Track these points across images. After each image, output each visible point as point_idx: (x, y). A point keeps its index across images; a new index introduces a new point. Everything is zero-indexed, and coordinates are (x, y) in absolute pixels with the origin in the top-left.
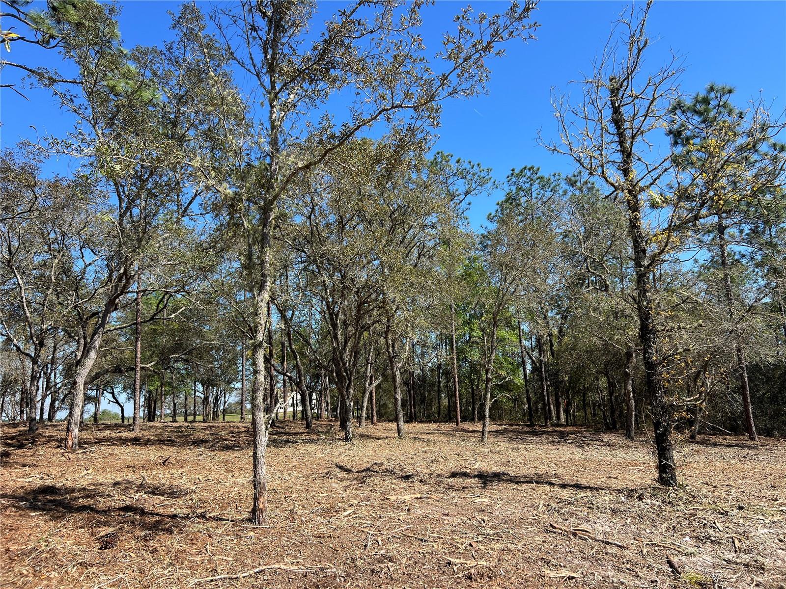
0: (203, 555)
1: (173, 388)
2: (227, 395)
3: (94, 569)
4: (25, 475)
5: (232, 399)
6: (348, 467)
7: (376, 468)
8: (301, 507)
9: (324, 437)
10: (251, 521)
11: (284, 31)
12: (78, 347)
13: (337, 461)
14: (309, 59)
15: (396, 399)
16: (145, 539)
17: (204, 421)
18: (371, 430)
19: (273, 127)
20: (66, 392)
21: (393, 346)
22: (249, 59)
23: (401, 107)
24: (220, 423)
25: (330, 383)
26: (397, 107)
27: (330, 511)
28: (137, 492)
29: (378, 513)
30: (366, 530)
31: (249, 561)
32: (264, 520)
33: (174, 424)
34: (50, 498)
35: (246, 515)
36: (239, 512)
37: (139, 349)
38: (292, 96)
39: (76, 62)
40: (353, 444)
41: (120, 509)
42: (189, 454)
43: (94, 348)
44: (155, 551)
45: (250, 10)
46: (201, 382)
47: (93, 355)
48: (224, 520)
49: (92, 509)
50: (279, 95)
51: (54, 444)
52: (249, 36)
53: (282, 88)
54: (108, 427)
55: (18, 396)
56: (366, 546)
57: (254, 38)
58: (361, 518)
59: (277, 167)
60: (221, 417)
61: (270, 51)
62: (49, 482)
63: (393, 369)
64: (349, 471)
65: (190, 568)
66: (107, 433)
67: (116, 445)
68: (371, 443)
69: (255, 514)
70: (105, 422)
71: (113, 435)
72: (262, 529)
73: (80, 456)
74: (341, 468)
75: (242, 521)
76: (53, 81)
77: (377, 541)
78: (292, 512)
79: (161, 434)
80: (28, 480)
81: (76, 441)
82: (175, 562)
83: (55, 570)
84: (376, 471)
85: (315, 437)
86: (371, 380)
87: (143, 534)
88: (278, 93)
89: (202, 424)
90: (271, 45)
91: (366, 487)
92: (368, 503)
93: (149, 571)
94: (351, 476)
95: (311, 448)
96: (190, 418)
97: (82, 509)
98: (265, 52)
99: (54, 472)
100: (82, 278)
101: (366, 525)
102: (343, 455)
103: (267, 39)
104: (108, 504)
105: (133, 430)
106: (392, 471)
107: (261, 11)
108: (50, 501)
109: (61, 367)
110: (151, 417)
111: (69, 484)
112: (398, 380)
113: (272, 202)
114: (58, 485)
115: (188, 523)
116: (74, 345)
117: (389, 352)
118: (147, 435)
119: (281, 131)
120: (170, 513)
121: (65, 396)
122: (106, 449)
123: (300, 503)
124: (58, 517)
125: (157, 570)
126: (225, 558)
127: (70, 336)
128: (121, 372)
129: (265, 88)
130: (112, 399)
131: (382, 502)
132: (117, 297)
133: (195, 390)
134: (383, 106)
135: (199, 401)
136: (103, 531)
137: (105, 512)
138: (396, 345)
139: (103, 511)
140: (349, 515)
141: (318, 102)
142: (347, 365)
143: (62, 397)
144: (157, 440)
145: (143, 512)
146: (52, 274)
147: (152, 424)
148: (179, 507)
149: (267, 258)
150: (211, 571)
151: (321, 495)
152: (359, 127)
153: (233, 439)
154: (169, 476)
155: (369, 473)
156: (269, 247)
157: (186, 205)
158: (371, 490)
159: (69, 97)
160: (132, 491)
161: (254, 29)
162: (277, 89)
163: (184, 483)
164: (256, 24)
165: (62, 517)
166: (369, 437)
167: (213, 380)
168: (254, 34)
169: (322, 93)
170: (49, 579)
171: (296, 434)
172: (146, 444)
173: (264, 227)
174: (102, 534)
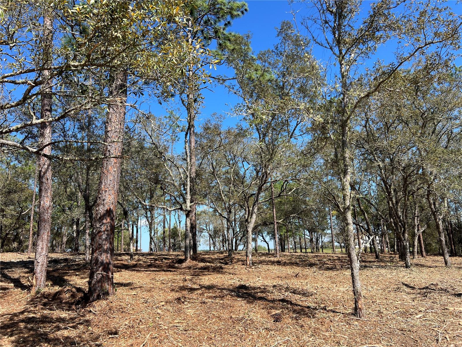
0: (330, 332)
1: (293, 234)
2: (323, 237)
3: (273, 332)
4: (231, 279)
5: (326, 239)
6: (412, 286)
7: (433, 287)
8: (384, 309)
9: (389, 264)
10: (355, 315)
11: (345, 17)
12: (246, 212)
13: (403, 280)
14: (362, 30)
15: (441, 241)
16: (296, 318)
17: (312, 252)
18: (422, 261)
19: (343, 77)
20: (241, 236)
21: (434, 204)
22: (325, 40)
23: (432, 43)
24: (320, 253)
25: (387, 229)
26: (429, 44)
27: (405, 314)
28: (286, 291)
29: (442, 318)
30: (435, 329)
31: (359, 340)
32: (363, 315)
33: (296, 254)
34: (245, 291)
35: (350, 311)
36: (345, 309)
37: (275, 212)
38: (353, 55)
39: (234, 68)
40: (412, 270)
41: (280, 300)
42: (308, 271)
43: (254, 212)
44: (302, 326)
45: (323, 12)
46: (308, 230)
47: (254, 216)
48: (338, 312)
49: (266, 299)
50: (345, 57)
51: (240, 263)
52: (324, 27)
53: (346, 52)
54: (263, 255)
55: (221, 238)
56: (437, 340)
57: (327, 28)
58: (430, 320)
59: (348, 100)
60: (321, 250)
61: (337, 33)
62: (243, 283)
63: (436, 219)
64: (413, 288)
65: (324, 339)
66: (263, 258)
67: (269, 264)
68: (425, 270)
69: (356, 311)
70: (261, 252)
71: (267, 259)
72: (362, 321)
73: (254, 270)
74: (406, 285)
75: (349, 314)
76: (224, 81)
77: (446, 338)
78: (379, 312)
79: (290, 260)
80: (233, 281)
81: (251, 262)
82: (315, 334)
83: (254, 330)
84: (433, 289)
85: (383, 264)
86: (418, 228)
87: (295, 316)
88: (344, 55)
89: (311, 254)
90: (337, 29)
91: (428, 300)
92: (433, 311)
93: (302, 337)
94: (414, 291)
95: (383, 271)
96: (304, 250)
97: (261, 298)
98: (334, 34)
99: (244, 277)
100: (244, 177)
101: (434, 326)
102: (406, 277)
103: (334, 26)
104: (273, 297)
105: (276, 256)
106: (446, 290)
107: (329, 10)
108: (245, 293)
109: (238, 223)
110: (283, 250)
111: (252, 285)
112: (441, 228)
113: (346, 121)
114: (247, 285)
115: (317, 312)
116: (243, 211)
117: (431, 209)
118: (284, 259)
119: (348, 78)
120: (305, 305)
121: (241, 238)
122: (265, 267)
123: (383, 306)
124: (251, 302)
125: (305, 338)
126: (343, 336)
127: (242, 207)
128: (267, 225)
129: (335, 54)
130: (263, 240)
131: (443, 311)
132: (263, 185)
133: (304, 234)
134: (418, 46)
135: (307, 241)
136: (274, 312)
137: (272, 301)
138: (437, 203)
139: (271, 301)
140: (420, 318)
141: (370, 55)
142: (401, 218)
143: (240, 238)
144: (290, 263)
145: (291, 303)
146: (231, 176)
147: (284, 253)
148: (309, 302)
149: (347, 155)
150: (337, 343)
151: (396, 302)
152: (401, 63)
153: (331, 263)
154: (300, 284)
155: (429, 290)
156: (348, 148)
157: (292, 131)
158: (433, 302)
159: (232, 87)
160: (283, 291)
161: (326, 22)
162: (343, 53)
163: (309, 288)
164: (327, 19)
165: (252, 303)
166: (422, 266)
167: (314, 229)
168: (327, 25)
169: (372, 48)
170: (252, 334)
171: (370, 262)
172: (284, 265)
173: (343, 137)
174: (274, 313)
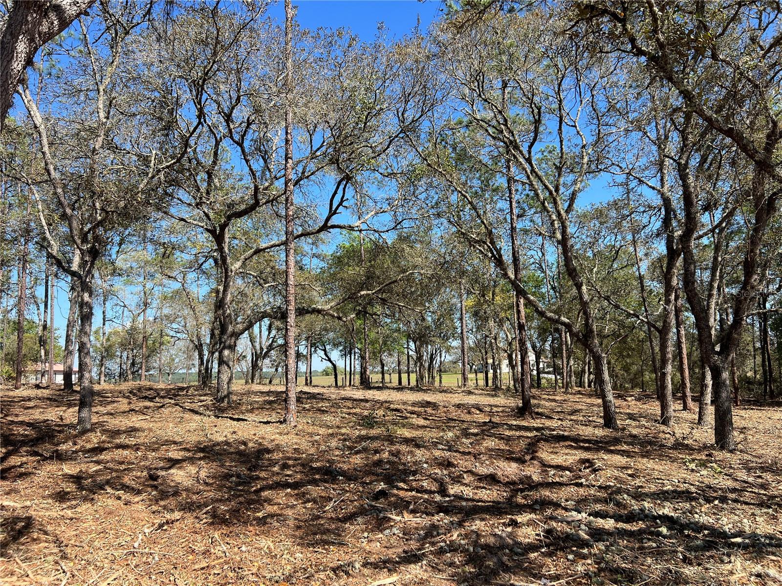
2: (443, 355)
130: (324, 357)
133: (407, 348)
